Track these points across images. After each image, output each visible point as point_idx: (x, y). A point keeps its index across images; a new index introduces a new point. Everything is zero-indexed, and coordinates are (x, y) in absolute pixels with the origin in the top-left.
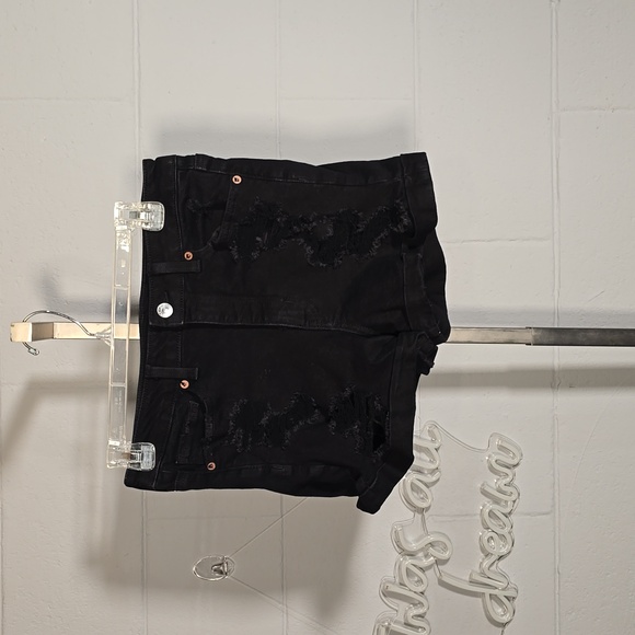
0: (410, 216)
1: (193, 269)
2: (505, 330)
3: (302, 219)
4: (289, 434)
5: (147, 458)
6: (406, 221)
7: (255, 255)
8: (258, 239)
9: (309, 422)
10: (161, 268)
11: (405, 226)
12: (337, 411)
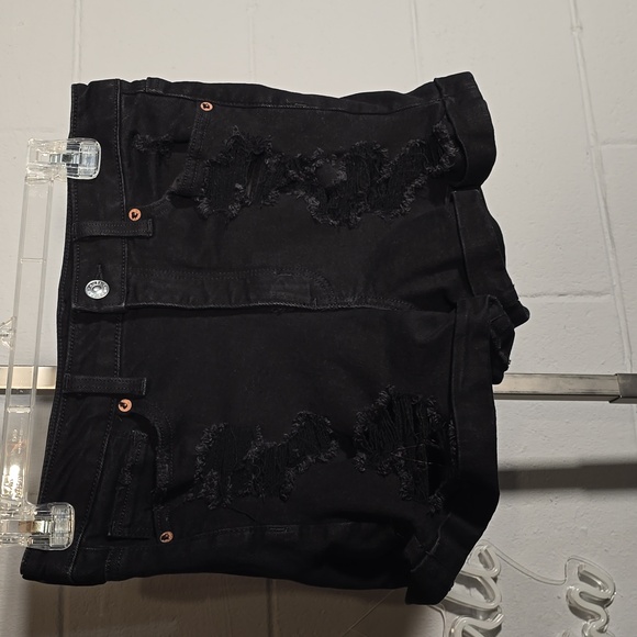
0: (457, 144)
1: (142, 232)
2: (581, 377)
3: (301, 159)
4: (291, 472)
5: (61, 527)
6: (452, 150)
7: (234, 209)
8: (239, 186)
9: (322, 458)
10: (94, 228)
11: (451, 159)
12: (367, 434)
